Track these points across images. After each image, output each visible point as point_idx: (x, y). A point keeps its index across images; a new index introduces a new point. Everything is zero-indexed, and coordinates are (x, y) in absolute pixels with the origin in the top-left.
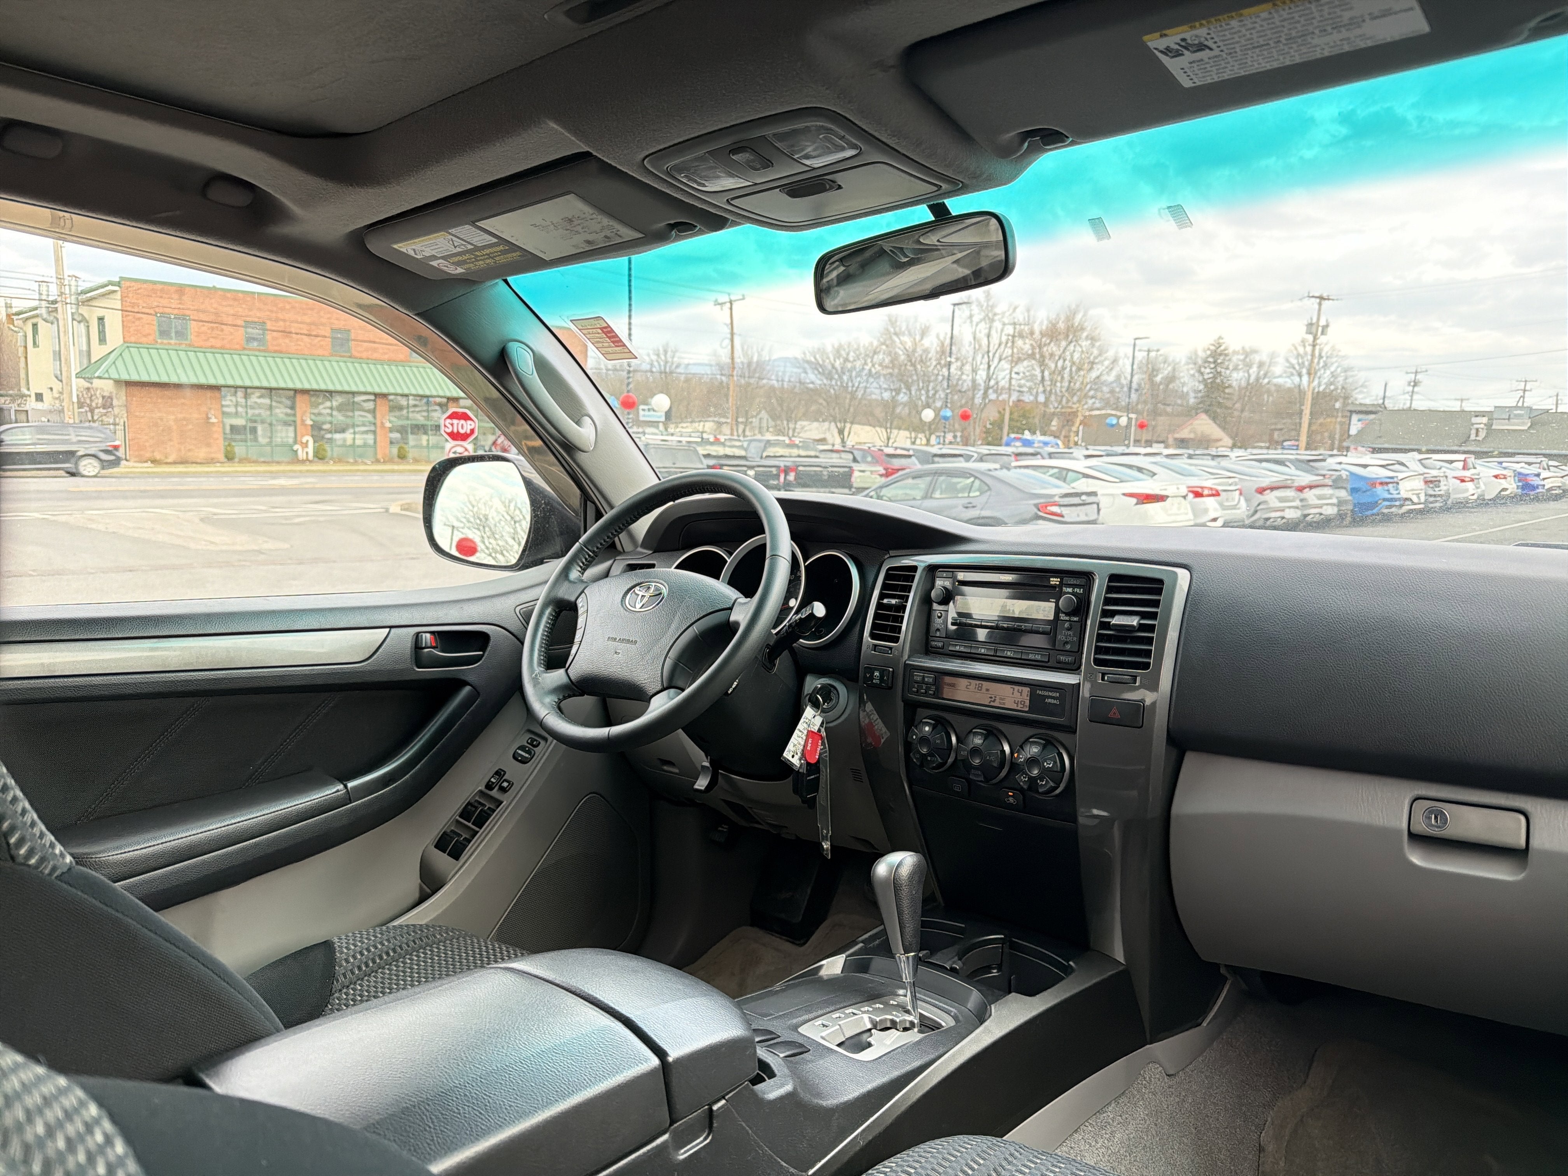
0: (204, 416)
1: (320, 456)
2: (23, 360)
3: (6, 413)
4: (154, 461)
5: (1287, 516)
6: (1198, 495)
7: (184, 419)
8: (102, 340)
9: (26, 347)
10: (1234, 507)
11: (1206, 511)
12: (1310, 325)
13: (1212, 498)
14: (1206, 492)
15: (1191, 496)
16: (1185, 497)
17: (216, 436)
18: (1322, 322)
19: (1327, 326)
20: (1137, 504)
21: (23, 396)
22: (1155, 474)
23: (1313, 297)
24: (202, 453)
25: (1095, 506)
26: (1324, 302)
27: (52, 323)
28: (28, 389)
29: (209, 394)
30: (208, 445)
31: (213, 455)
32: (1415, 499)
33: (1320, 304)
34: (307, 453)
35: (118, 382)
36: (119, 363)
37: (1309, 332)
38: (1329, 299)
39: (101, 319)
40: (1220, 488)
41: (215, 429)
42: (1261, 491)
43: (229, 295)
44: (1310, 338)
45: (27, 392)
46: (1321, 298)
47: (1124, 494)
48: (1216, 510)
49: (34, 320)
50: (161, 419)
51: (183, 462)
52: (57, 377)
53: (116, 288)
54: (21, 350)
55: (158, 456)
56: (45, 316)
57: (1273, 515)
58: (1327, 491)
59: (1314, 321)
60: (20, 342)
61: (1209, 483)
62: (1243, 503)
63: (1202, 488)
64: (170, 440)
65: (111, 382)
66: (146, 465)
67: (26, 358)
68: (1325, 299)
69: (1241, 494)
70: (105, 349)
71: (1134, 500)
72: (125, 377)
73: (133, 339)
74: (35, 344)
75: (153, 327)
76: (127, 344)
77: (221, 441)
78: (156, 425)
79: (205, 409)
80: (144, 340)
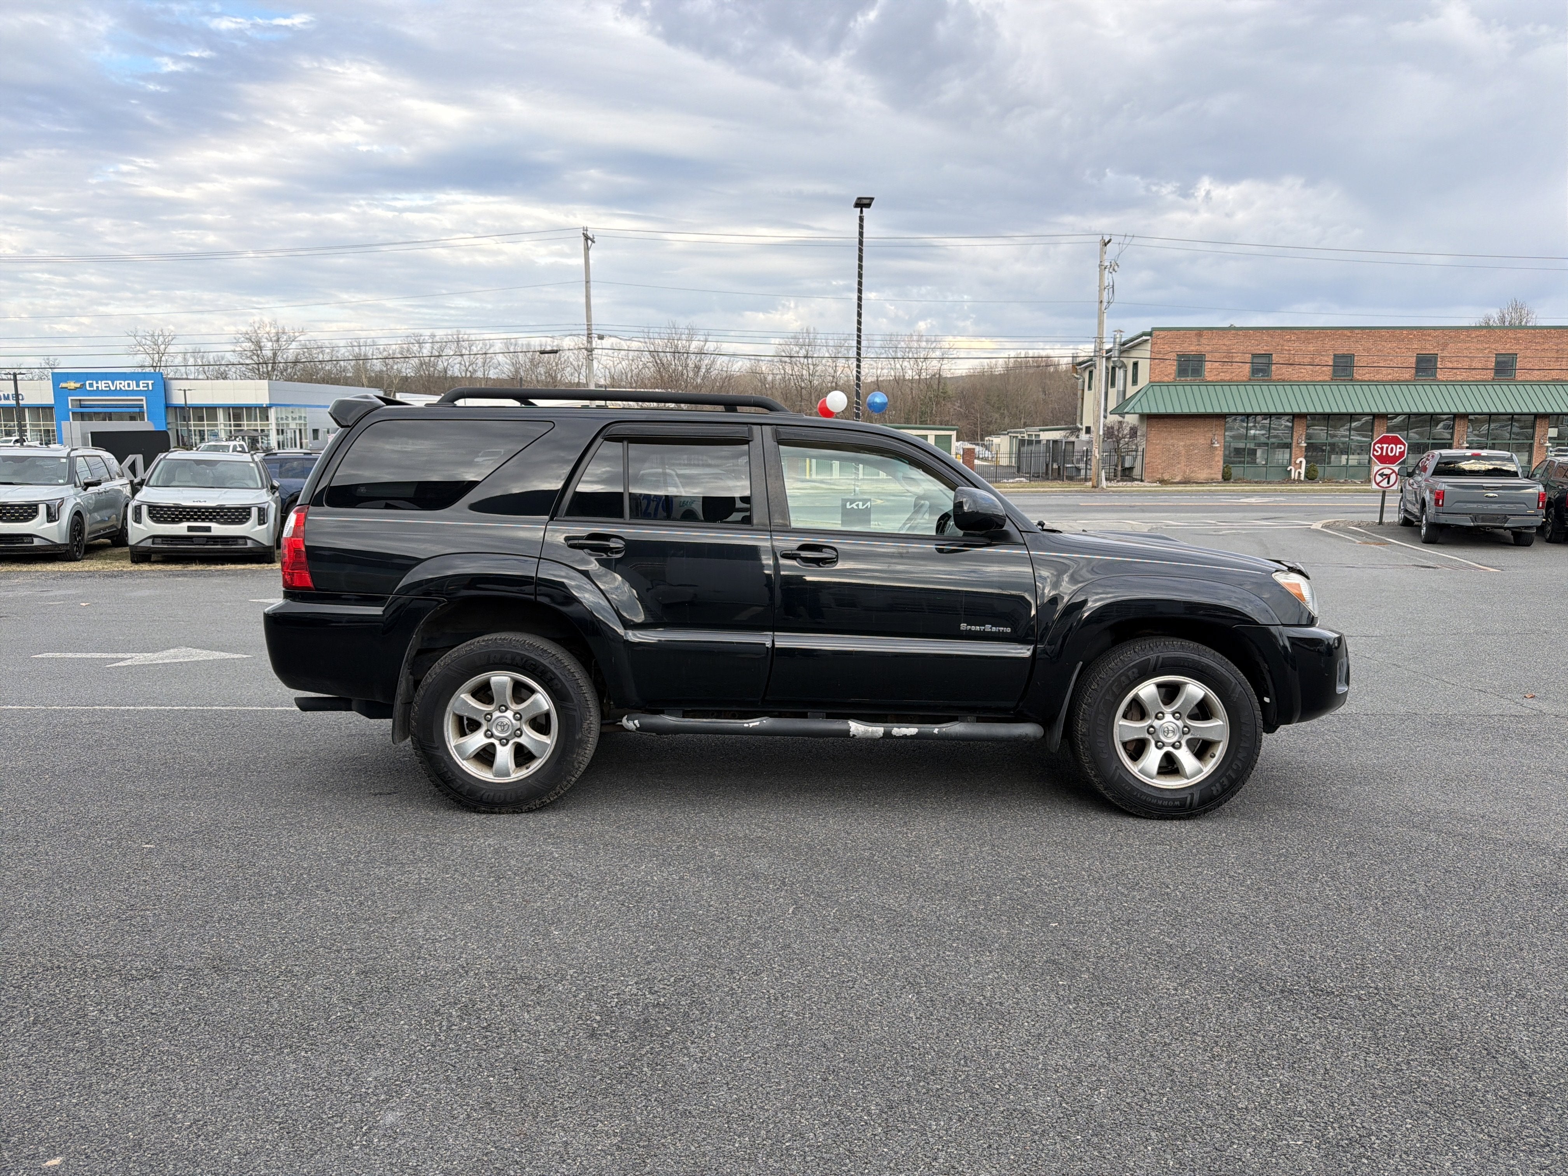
0: (1209, 442)
1: (1311, 477)
2: (1080, 400)
4: (1163, 482)
7: (1192, 445)
8: (1135, 382)
9: (1083, 390)
17: (1217, 459)
21: (1078, 428)
24: (1203, 475)
28: (1082, 424)
29: (1215, 422)
30: (1210, 467)
31: (1213, 476)
34: (1299, 473)
35: (1142, 416)
36: (1144, 400)
39: (1135, 365)
41: (1217, 452)
43: (1240, 333)
45: (1080, 426)
49: (1091, 368)
50: (1173, 446)
51: (1186, 482)
52: (1102, 414)
53: (1148, 338)
54: (1080, 393)
55: (1166, 477)
60: (1080, 387)
64: (1178, 463)
65: (1137, 416)
66: (1155, 484)
67: (1083, 399)
70: (1136, 388)
72: (1147, 411)
73: (1157, 379)
74: (1090, 388)
75: (1174, 368)
76: (1152, 384)
77: (1222, 463)
78: (1169, 450)
79: (1210, 435)
80: (1166, 379)
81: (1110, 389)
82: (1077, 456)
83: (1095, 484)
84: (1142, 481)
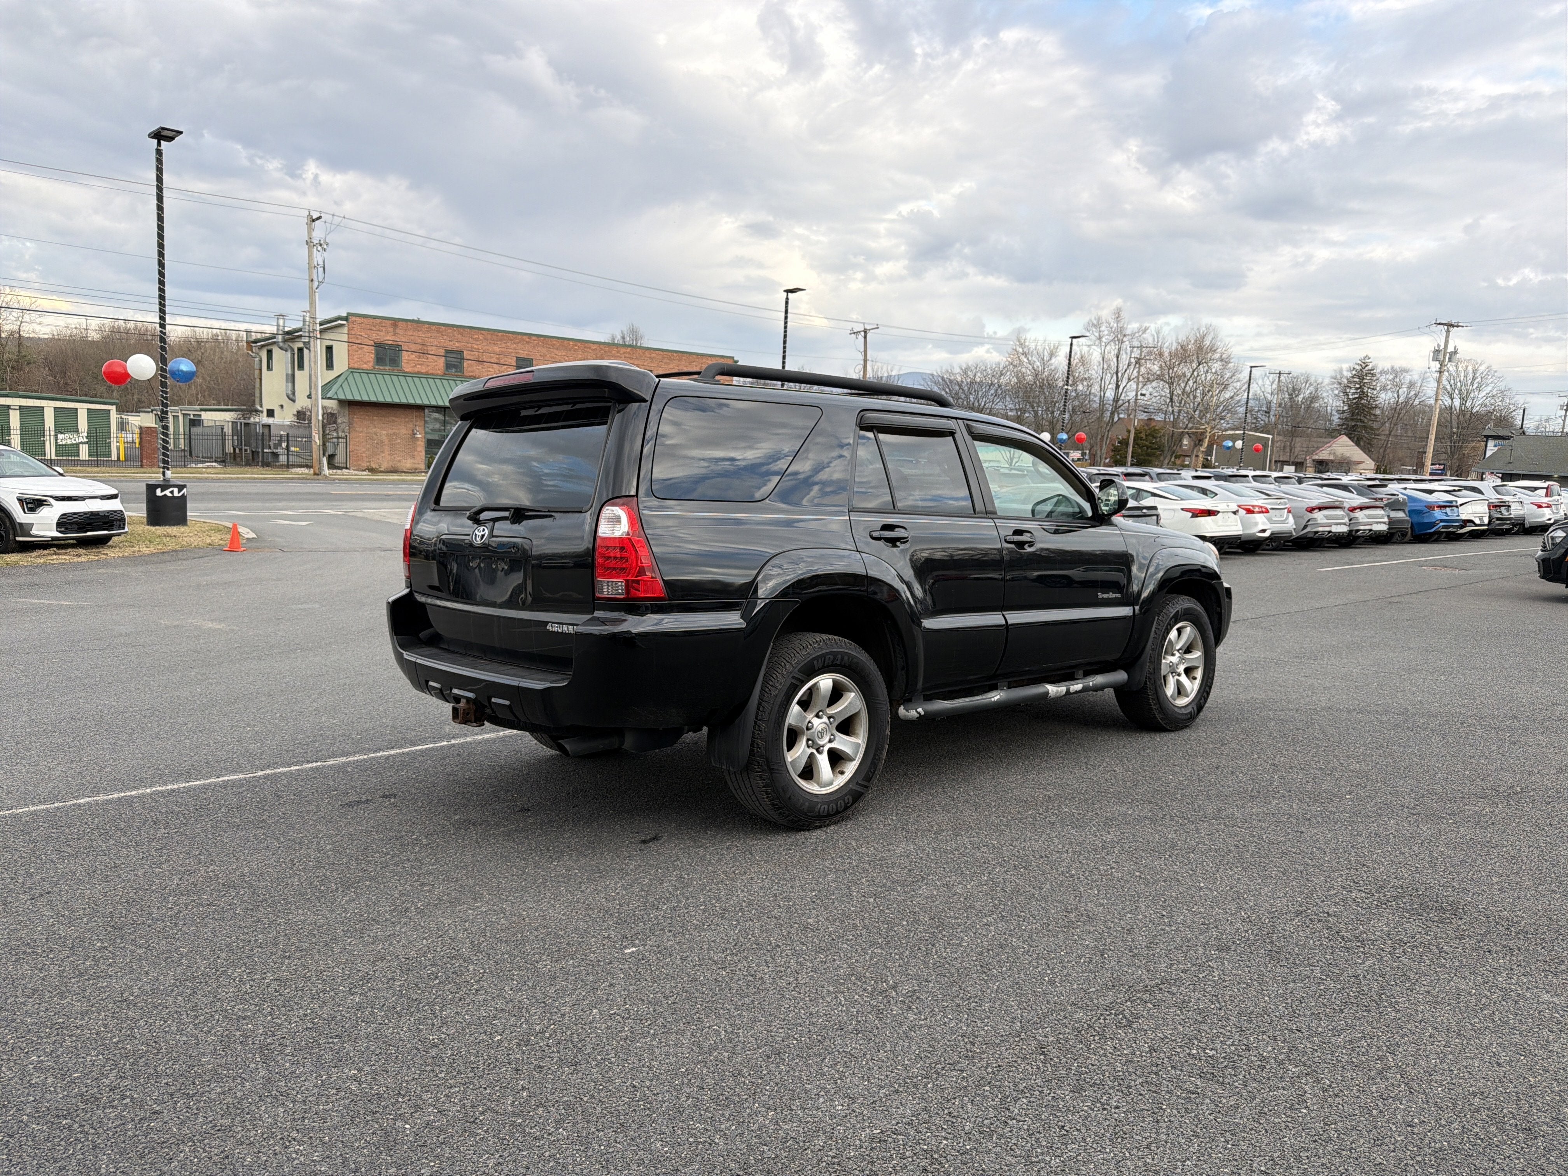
0: (410, 432)
2: (258, 380)
3: (253, 427)
4: (371, 470)
5: (1333, 530)
6: (1249, 511)
7: (394, 434)
8: (330, 365)
9: (261, 370)
10: (1283, 522)
11: (1256, 524)
12: (1437, 352)
13: (1262, 515)
14: (1257, 509)
15: (1242, 512)
16: (1235, 513)
17: (419, 449)
18: (1450, 349)
19: (1456, 352)
20: (1192, 517)
21: (257, 411)
22: (1216, 494)
23: (1440, 324)
24: (408, 464)
25: (1155, 518)
26: (1451, 329)
27: (286, 351)
28: (261, 406)
29: (415, 413)
30: (413, 457)
31: (417, 466)
32: (1477, 521)
33: (1448, 331)
35: (342, 402)
36: (345, 385)
37: (1435, 359)
38: (1458, 326)
39: (329, 349)
40: (1269, 507)
41: (418, 443)
42: (1311, 510)
43: (433, 327)
44: (1436, 366)
45: (260, 408)
46: (1450, 325)
47: (1182, 509)
48: (1263, 523)
49: (269, 348)
50: (376, 434)
51: (394, 471)
52: (288, 397)
53: (344, 322)
54: (257, 372)
55: (374, 466)
56: (281, 344)
57: (1321, 529)
58: (1380, 512)
59: (1442, 347)
60: (257, 366)
61: (1259, 503)
62: (1291, 520)
63: (1252, 506)
64: (382, 452)
65: (336, 402)
66: (365, 473)
67: (261, 379)
68: (1454, 326)
69: (1289, 512)
70: (332, 375)
71: (1190, 514)
72: (350, 397)
73: (356, 366)
74: (269, 368)
75: (373, 356)
76: (352, 370)
77: (423, 453)
78: (372, 439)
79: (411, 426)
80: (365, 366)
81: (298, 373)
82: (274, 440)
83: (317, 472)
84: (346, 468)
